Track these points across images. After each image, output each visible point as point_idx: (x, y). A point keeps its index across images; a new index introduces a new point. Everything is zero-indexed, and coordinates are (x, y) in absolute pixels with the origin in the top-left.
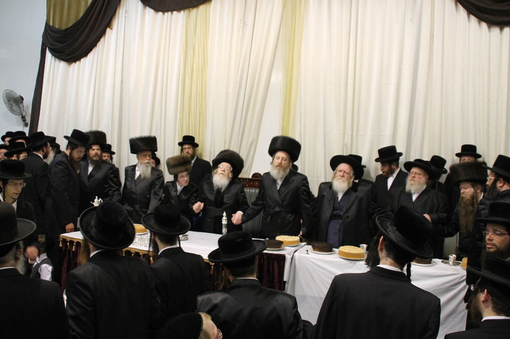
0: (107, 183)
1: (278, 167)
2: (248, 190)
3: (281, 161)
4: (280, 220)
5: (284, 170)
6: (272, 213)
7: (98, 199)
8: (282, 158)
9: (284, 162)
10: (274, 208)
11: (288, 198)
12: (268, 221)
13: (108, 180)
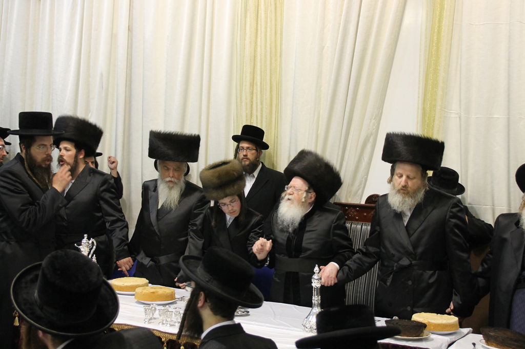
1: (402, 192)
3: (406, 181)
5: (412, 196)
6: (395, 268)
8: (408, 177)
9: (410, 183)
10: (400, 259)
12: (389, 283)
13: (101, 202)
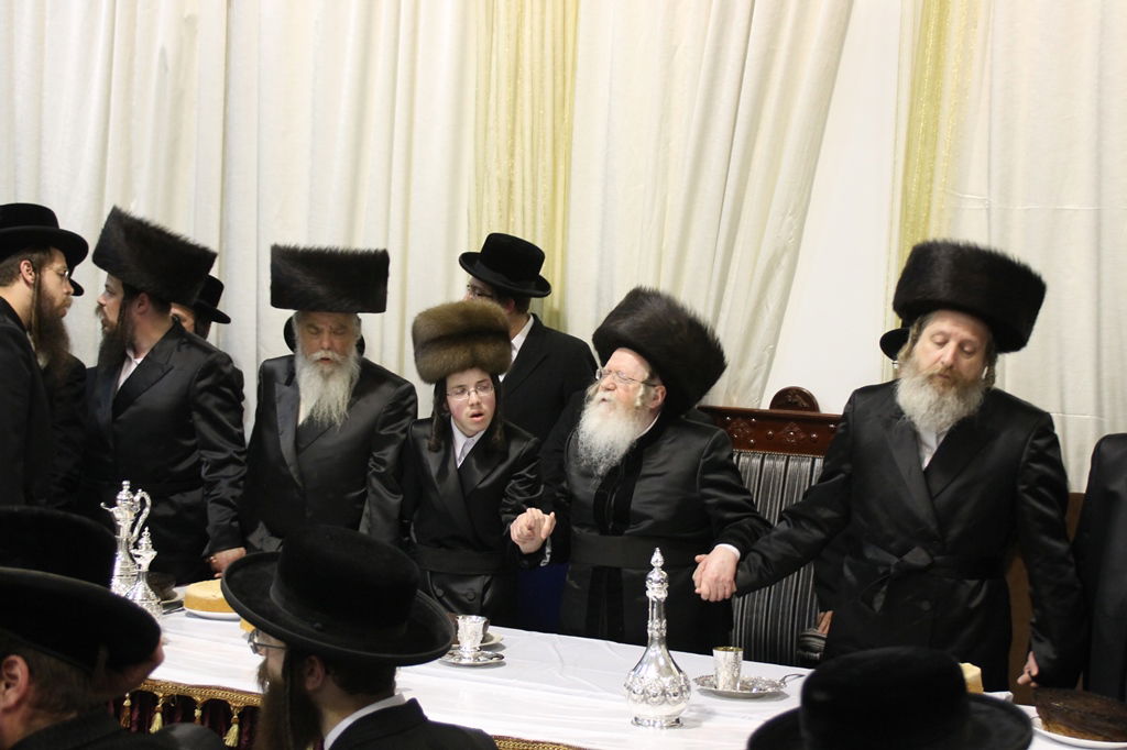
0: (192, 432)
1: (940, 379)
2: (756, 461)
3: (955, 357)
4: (926, 606)
5: (962, 394)
6: (892, 571)
7: (133, 491)
8: (961, 346)
9: (965, 362)
11: (966, 510)
12: (878, 606)
13: (196, 416)
